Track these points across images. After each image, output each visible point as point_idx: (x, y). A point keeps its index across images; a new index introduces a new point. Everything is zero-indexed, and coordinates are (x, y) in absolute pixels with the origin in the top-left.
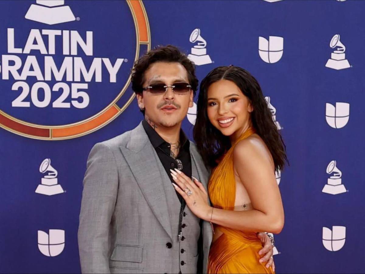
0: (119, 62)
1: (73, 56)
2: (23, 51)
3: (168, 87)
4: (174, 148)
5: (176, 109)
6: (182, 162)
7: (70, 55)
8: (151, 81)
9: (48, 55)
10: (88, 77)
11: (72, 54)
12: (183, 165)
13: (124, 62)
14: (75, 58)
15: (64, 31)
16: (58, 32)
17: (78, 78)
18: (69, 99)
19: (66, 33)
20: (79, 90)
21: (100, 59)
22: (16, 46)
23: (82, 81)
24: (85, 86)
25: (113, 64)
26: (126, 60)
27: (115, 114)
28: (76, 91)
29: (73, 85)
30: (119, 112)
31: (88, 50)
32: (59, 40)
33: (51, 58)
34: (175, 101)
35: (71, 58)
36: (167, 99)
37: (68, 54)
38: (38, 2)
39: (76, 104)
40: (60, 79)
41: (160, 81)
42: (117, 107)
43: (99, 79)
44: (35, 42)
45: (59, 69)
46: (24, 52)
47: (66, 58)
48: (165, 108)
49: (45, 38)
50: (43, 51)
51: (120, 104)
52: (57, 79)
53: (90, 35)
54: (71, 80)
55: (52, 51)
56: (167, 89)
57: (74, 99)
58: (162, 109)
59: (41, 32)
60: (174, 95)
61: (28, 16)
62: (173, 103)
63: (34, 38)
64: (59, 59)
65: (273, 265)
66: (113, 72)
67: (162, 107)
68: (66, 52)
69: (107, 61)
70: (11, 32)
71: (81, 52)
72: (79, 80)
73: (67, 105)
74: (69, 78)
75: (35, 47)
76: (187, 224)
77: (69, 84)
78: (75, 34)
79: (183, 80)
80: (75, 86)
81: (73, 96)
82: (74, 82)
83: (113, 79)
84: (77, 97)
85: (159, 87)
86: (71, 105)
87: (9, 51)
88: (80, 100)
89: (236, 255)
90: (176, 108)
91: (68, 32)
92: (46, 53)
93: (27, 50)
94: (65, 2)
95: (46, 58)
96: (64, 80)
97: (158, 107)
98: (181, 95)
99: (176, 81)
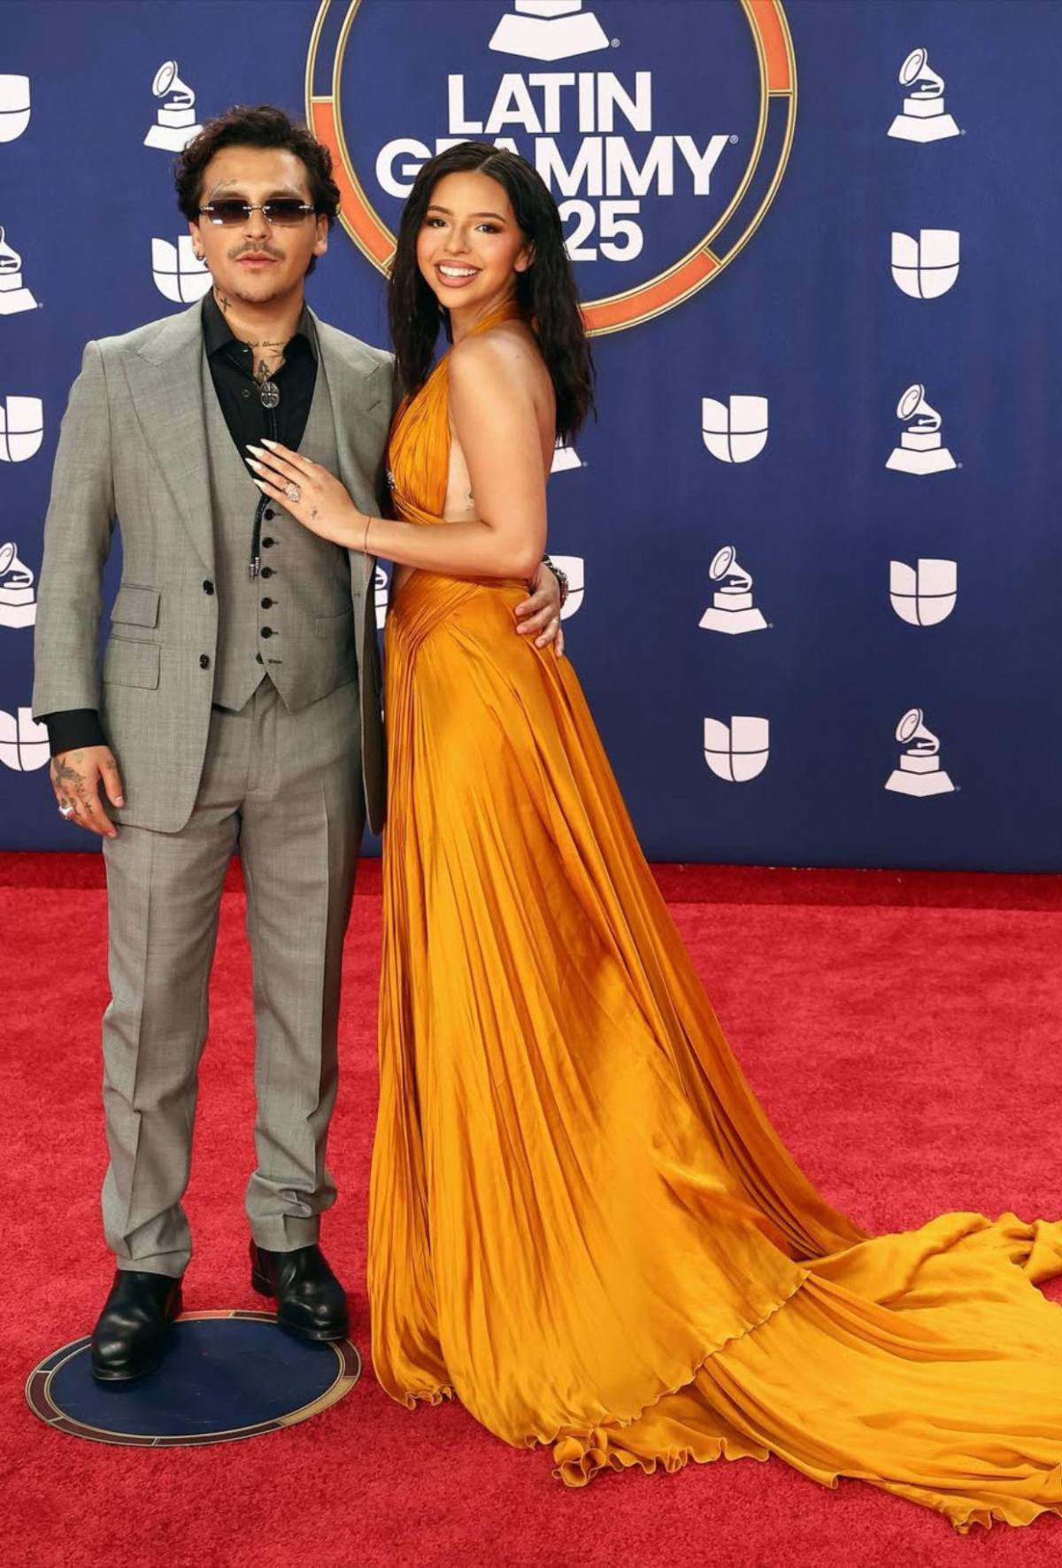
0: (717, 143)
1: (604, 135)
2: (484, 127)
3: (253, 209)
4: (275, 354)
5: (274, 261)
6: (278, 386)
7: (596, 133)
8: (215, 192)
9: (544, 135)
10: (640, 186)
11: (601, 129)
12: (280, 395)
13: (728, 142)
14: (609, 140)
15: (582, 76)
16: (568, 79)
17: (614, 188)
18: (594, 240)
19: (586, 79)
20: (618, 217)
21: (669, 139)
22: (468, 117)
23: (627, 193)
24: (633, 207)
25: (702, 150)
26: (735, 139)
27: (706, 274)
28: (612, 218)
29: (604, 205)
30: (718, 267)
31: (641, 118)
32: (569, 97)
33: (550, 141)
34: (270, 242)
35: (599, 140)
36: (250, 236)
37: (591, 129)
38: (519, 7)
39: (610, 251)
40: (573, 193)
41: (235, 194)
42: (711, 256)
43: (666, 188)
44: (513, 106)
45: (569, 167)
46: (487, 131)
47: (587, 140)
48: (248, 259)
49: (537, 95)
50: (533, 126)
51: (719, 247)
52: (565, 193)
53: (643, 80)
54: (600, 193)
55: (553, 124)
56: (250, 213)
57: (608, 240)
58: (240, 260)
59: (526, 80)
60: (268, 228)
61: (495, 44)
62: (266, 248)
63: (509, 96)
64: (569, 143)
65: (561, 639)
66: (702, 169)
67: (240, 257)
68: (586, 124)
69: (687, 144)
70: (456, 84)
71: (622, 124)
72: (618, 192)
73: (590, 255)
74: (594, 189)
75: (513, 117)
76: (276, 537)
77: (595, 202)
78: (608, 81)
79: (291, 194)
80: (608, 209)
81: (604, 233)
82: (605, 197)
83: (702, 187)
84: (612, 234)
85: (233, 209)
86: (600, 253)
87: (452, 131)
88: (621, 240)
89: (455, 611)
90: (273, 258)
91: (590, 76)
92: (538, 130)
93: (494, 126)
94: (583, 4)
95: (539, 141)
96: (582, 193)
97: (232, 256)
98: (286, 229)
99: (276, 194)
